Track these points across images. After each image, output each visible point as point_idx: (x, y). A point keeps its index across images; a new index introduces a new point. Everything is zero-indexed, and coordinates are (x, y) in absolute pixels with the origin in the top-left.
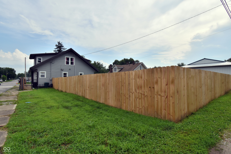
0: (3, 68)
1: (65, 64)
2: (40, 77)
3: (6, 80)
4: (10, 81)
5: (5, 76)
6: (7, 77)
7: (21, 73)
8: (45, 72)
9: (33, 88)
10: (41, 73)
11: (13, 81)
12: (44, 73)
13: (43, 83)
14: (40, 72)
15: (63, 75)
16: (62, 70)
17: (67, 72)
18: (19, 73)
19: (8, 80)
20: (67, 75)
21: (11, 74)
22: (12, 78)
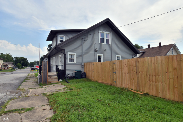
0: (18, 58)
1: (100, 43)
2: (68, 61)
3: (20, 68)
4: (24, 68)
5: (20, 64)
6: (21, 65)
7: (32, 62)
8: (75, 53)
9: (61, 80)
10: (70, 55)
11: (26, 68)
12: (74, 55)
13: (73, 72)
14: (69, 53)
15: (97, 59)
16: (96, 51)
17: (102, 55)
18: (31, 62)
19: (22, 67)
20: (102, 59)
21: (24, 63)
22: (25, 66)
